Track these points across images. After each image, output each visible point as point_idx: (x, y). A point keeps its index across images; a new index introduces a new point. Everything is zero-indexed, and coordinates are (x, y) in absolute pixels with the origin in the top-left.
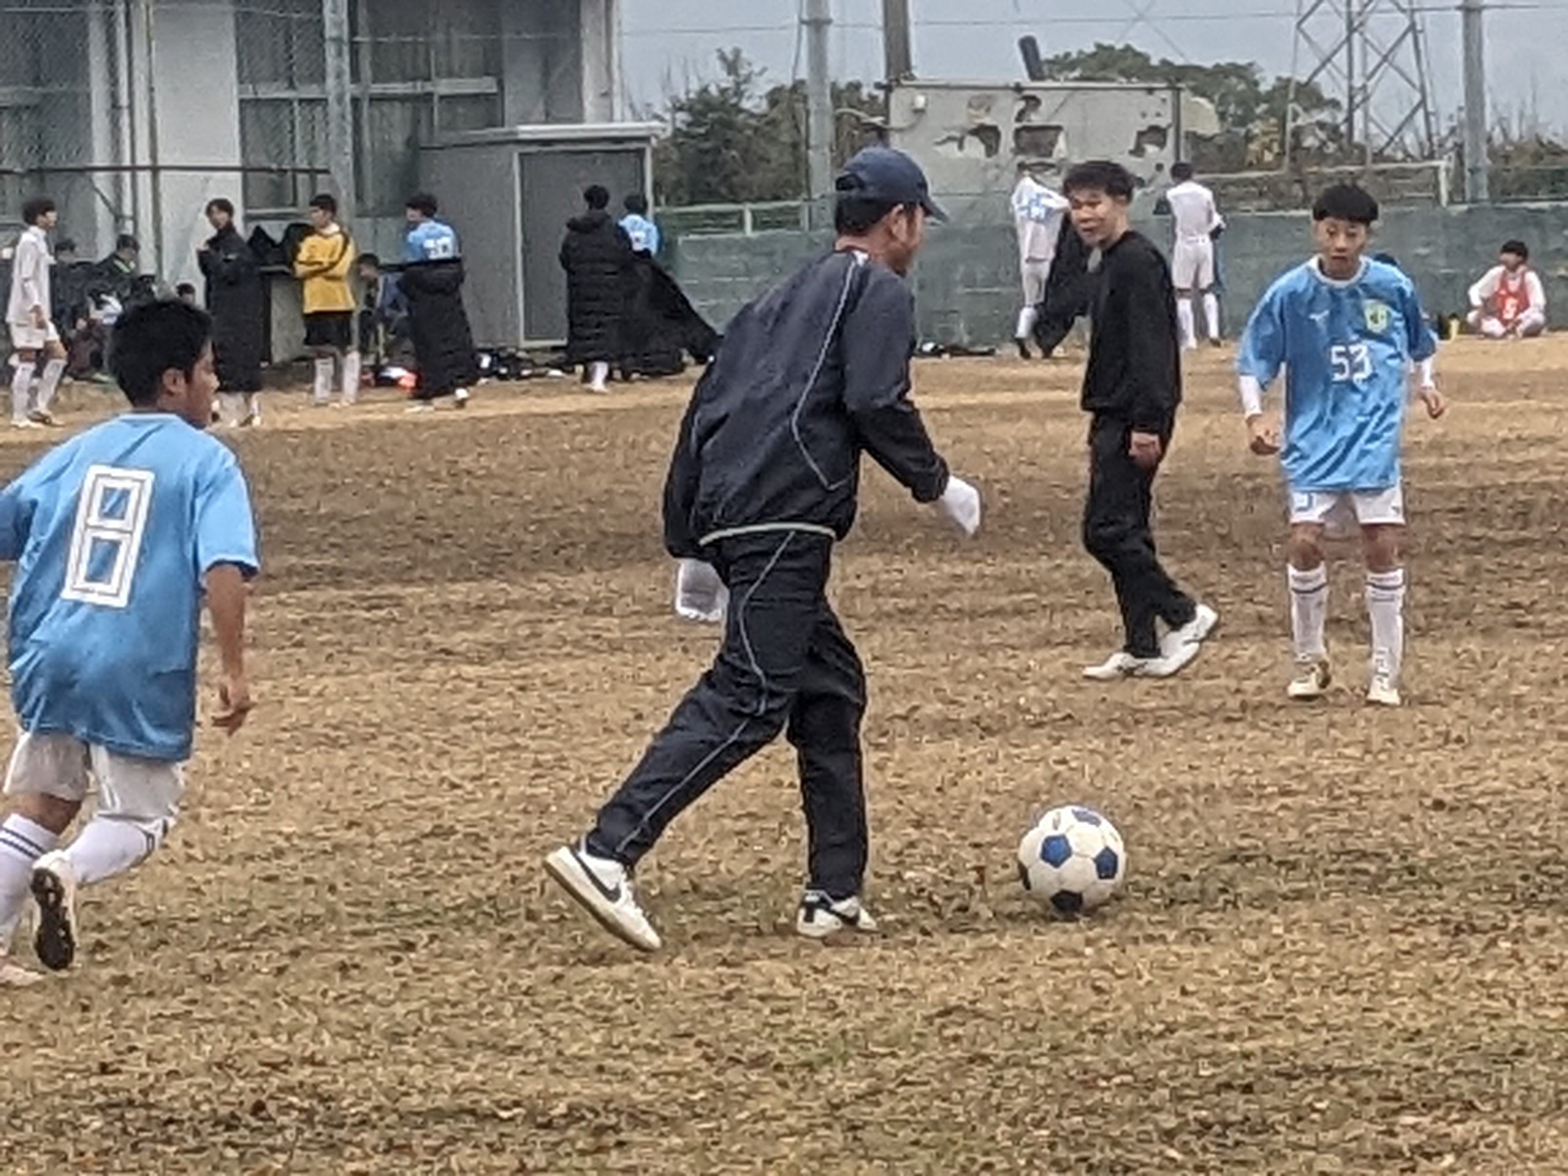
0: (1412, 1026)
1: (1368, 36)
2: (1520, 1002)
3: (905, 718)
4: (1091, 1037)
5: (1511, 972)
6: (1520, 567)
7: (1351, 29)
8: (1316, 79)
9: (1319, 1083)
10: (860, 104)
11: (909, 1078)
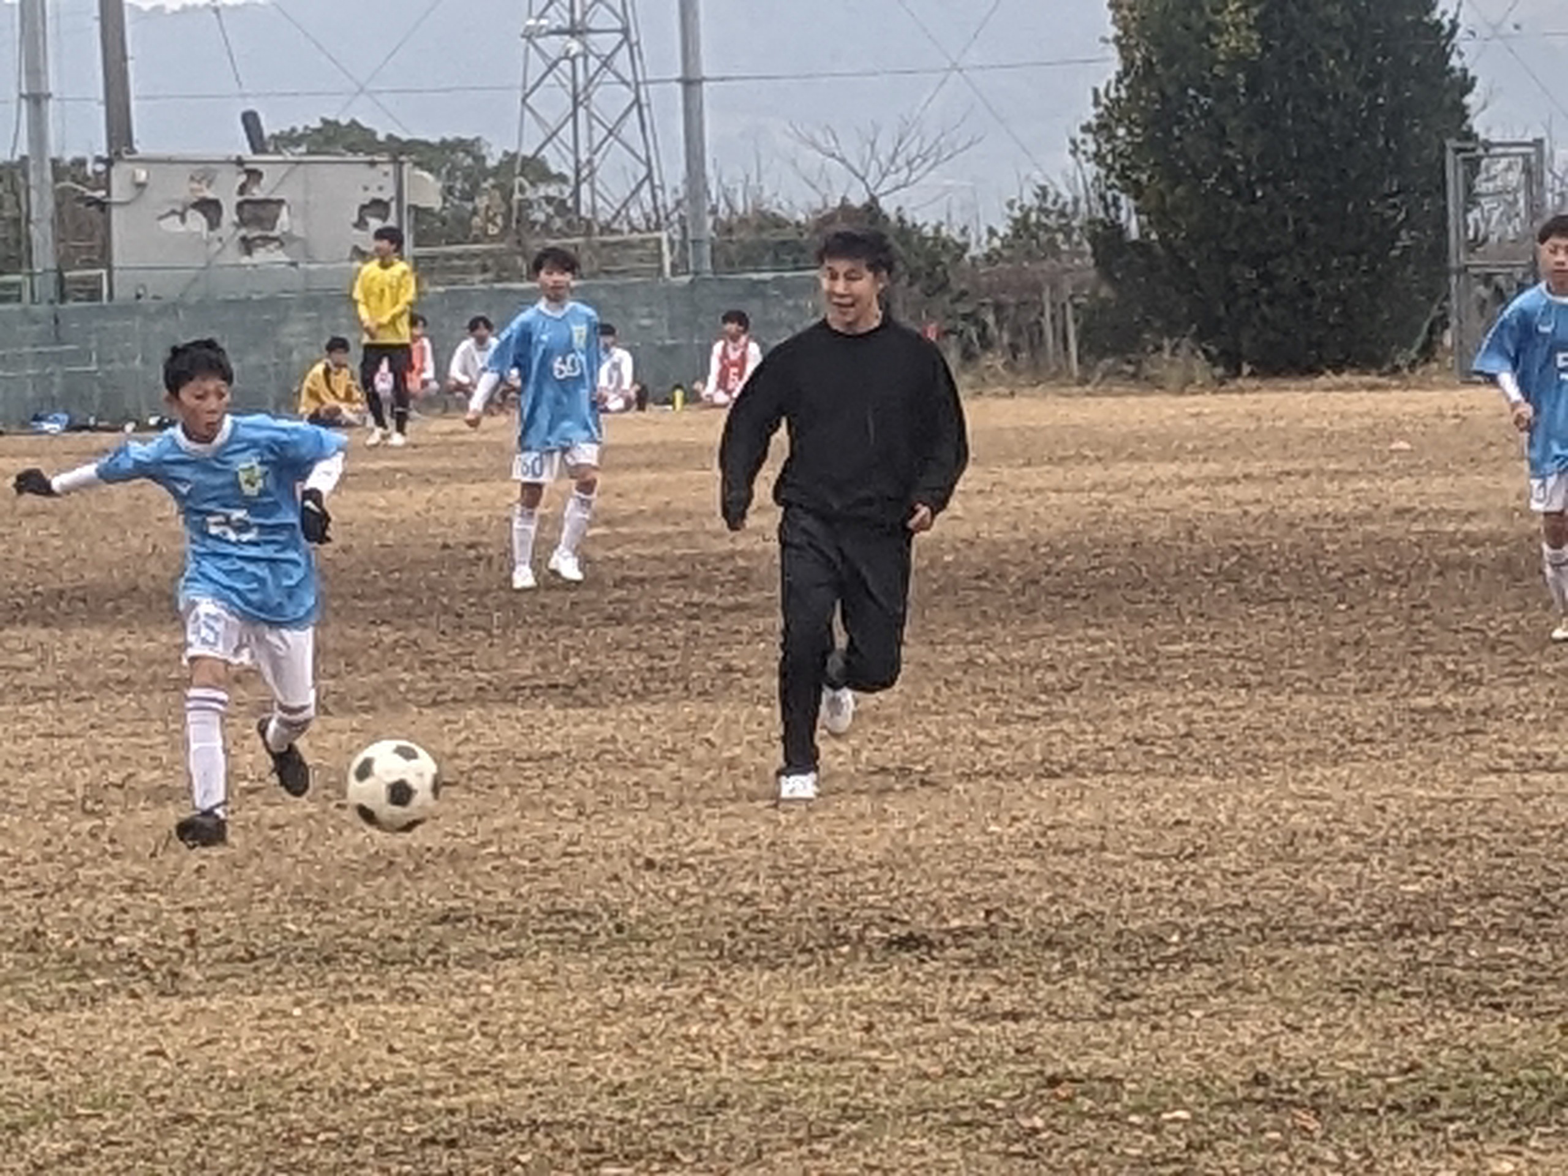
0: (616, 1080)
1: (593, 109)
2: (724, 1056)
3: (120, 786)
4: (297, 1095)
5: (718, 1025)
6: (738, 632)
7: (576, 104)
8: (543, 152)
9: (523, 1137)
10: (84, 180)
11: (114, 1138)
